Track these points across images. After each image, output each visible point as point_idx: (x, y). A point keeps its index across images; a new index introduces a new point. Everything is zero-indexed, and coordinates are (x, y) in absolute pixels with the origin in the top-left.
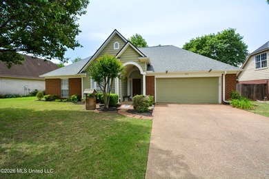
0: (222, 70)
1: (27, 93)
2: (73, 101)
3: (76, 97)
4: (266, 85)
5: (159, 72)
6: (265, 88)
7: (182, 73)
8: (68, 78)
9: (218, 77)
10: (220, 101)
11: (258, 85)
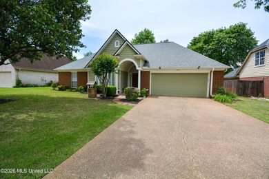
0: (210, 67)
1: (44, 83)
2: (80, 91)
3: (83, 88)
4: (262, 82)
6: (261, 85)
8: (77, 71)
9: (207, 74)
11: (254, 82)
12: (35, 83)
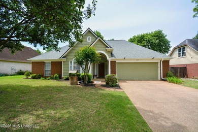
0: (160, 58)
1: (13, 72)
3: (58, 76)
4: (185, 68)
5: (119, 58)
6: (185, 70)
7: (134, 60)
8: (50, 61)
9: (158, 63)
10: (159, 79)
11: (181, 68)
12: (6, 72)
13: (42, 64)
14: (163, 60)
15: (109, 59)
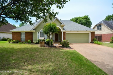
3: (30, 41)
4: (101, 36)
5: (68, 30)
7: (76, 31)
8: (25, 32)
9: (89, 33)
10: (89, 42)
13: (19, 34)
14: (92, 32)
15: (62, 31)
